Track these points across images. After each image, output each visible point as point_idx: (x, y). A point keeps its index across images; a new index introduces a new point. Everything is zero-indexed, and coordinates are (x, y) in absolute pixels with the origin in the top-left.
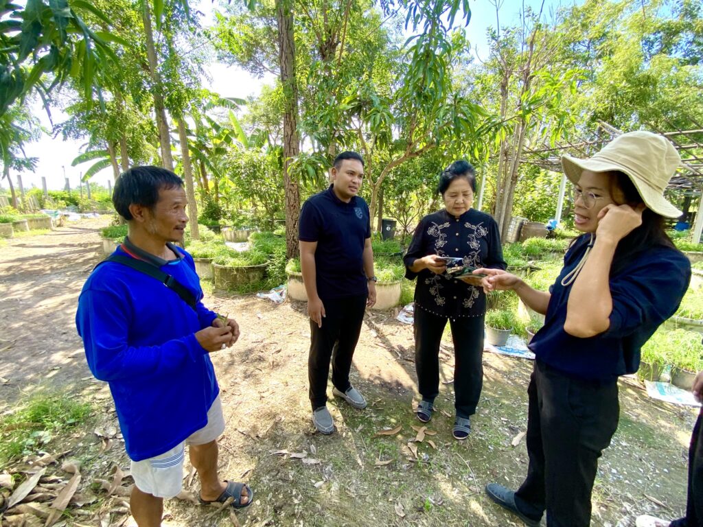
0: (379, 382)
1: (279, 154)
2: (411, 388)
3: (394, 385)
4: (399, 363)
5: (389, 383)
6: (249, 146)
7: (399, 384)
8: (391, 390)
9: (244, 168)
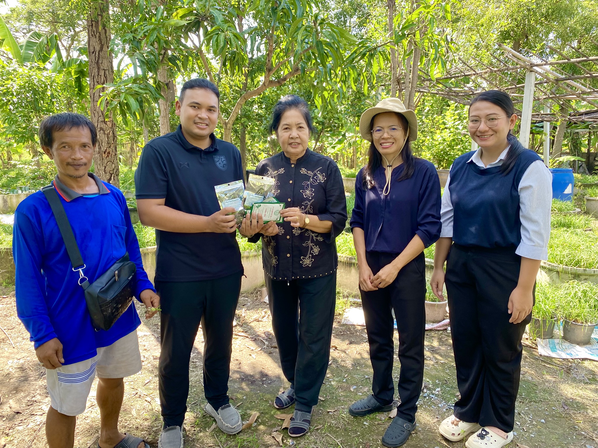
0: (238, 376)
1: (76, 72)
2: (279, 377)
3: (257, 376)
4: (265, 352)
5: (251, 376)
6: (23, 60)
7: (263, 375)
8: (253, 382)
9: (18, 95)
